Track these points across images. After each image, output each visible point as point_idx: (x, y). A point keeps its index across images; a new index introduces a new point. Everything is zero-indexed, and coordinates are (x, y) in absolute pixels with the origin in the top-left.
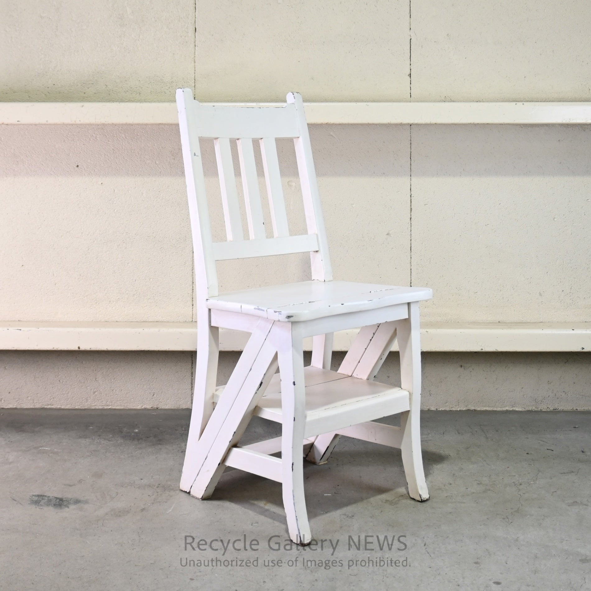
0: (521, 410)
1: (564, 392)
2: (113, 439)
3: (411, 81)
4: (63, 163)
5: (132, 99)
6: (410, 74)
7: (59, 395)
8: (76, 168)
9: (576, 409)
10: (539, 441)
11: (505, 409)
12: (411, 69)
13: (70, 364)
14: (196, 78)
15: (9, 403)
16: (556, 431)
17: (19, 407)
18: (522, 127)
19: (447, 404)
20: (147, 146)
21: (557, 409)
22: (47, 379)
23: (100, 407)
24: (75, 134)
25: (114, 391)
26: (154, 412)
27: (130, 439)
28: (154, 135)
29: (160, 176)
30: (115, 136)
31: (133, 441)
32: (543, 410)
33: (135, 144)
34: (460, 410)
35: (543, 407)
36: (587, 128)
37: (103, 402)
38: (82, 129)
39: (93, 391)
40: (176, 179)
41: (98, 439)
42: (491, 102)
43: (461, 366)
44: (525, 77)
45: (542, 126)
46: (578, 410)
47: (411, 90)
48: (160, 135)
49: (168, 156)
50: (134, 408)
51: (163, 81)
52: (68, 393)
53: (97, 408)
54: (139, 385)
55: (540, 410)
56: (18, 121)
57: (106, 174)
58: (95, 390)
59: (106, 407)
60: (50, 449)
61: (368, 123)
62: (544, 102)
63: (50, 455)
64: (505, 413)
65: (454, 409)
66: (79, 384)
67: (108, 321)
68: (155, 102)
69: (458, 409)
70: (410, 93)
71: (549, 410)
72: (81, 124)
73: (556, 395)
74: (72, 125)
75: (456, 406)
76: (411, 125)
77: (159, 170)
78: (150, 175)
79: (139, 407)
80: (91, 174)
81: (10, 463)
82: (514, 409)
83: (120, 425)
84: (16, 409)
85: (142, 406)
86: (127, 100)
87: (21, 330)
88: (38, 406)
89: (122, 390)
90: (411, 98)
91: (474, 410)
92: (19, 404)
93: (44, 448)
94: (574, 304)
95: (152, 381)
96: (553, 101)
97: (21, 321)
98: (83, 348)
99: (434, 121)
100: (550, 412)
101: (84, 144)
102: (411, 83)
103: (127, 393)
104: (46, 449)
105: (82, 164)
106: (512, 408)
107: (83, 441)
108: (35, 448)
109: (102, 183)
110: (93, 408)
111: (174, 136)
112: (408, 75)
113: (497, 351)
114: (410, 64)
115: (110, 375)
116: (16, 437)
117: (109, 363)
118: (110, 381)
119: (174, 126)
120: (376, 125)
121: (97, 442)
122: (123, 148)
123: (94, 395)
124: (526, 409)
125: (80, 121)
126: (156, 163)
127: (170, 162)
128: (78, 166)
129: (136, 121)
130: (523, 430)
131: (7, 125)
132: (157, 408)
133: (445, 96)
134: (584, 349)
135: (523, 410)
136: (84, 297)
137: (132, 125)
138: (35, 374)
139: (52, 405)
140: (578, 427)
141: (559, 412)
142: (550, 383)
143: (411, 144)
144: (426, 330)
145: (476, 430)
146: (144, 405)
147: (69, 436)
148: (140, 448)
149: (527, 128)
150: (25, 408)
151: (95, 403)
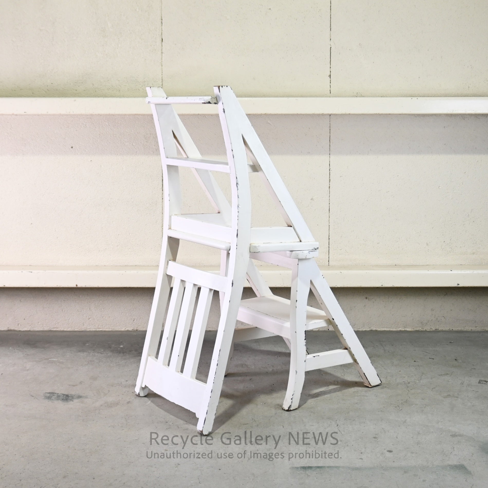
0: (411, 330)
1: (443, 317)
2: (104, 352)
3: (330, 80)
4: (61, 145)
5: (113, 95)
6: (330, 75)
7: (62, 321)
8: (71, 149)
9: (452, 329)
10: (424, 353)
11: (399, 329)
12: (330, 71)
13: (70, 298)
14: (163, 78)
15: (24, 327)
16: (437, 345)
17: (32, 330)
18: (416, 117)
19: (356, 326)
20: (126, 131)
21: (438, 329)
22: (53, 309)
23: (94, 330)
24: (69, 122)
25: (104, 317)
26: (134, 333)
27: (117, 353)
28: (131, 123)
29: (136, 154)
30: (101, 124)
31: (119, 353)
32: (427, 330)
33: (116, 130)
34: (365, 331)
35: (427, 328)
36: (466, 118)
37: (96, 326)
38: (75, 119)
39: (88, 318)
40: (149, 157)
41: (93, 352)
42: (392, 97)
43: (366, 298)
44: (419, 77)
45: (431, 116)
46: (454, 330)
47: (330, 87)
48: (136, 123)
49: (142, 140)
50: (119, 330)
51: (137, 81)
52: (69, 319)
53: (91, 330)
54: (123, 313)
55: (425, 330)
56: (25, 112)
57: (94, 153)
58: (90, 317)
59: (98, 330)
60: (57, 360)
61: (297, 114)
62: (434, 97)
63: (58, 364)
64: (399, 332)
65: (360, 330)
66: (77, 312)
67: (98, 266)
68: (131, 97)
69: (364, 330)
70: (330, 90)
71: (431, 330)
72: (74, 115)
73: (437, 319)
74: (67, 115)
75: (362, 327)
76: (330, 115)
77: (135, 151)
78: (128, 154)
79: (123, 329)
80: (82, 153)
81: (28, 370)
82: (406, 329)
83: (109, 343)
84: (30, 331)
85: (125, 329)
86: (109, 96)
87: (32, 272)
88: (46, 329)
89: (110, 317)
90: (330, 94)
91: (376, 330)
92: (32, 328)
93: (53, 359)
94: (452, 251)
95: (133, 310)
96: (440, 96)
97: (31, 265)
98: (79, 286)
99: (348, 112)
100: (433, 331)
101: (76, 130)
102: (331, 82)
103: (114, 319)
104: (54, 360)
105: (75, 146)
106: (404, 328)
107: (81, 354)
108: (45, 359)
109: (91, 161)
110: (88, 330)
111: (146, 124)
112: (328, 76)
113: (393, 286)
114: (330, 67)
115: (100, 306)
116: (31, 351)
117: (99, 297)
118: (101, 310)
119: (147, 116)
120: (303, 115)
121: (93, 355)
122: (107, 133)
123: (89, 321)
124: (415, 329)
125: (73, 112)
126: (133, 145)
127: (143, 144)
128: (72, 147)
129: (117, 112)
130: (412, 345)
131: (16, 116)
132: (137, 330)
133: (357, 93)
134: (459, 284)
135: (413, 330)
136: (80, 247)
137: (114, 115)
138: (44, 305)
139: (57, 328)
140: (453, 342)
141: (440, 331)
142: (433, 310)
143: (330, 130)
144: (340, 271)
145: (377, 344)
146: (127, 328)
147: (71, 350)
148: (125, 359)
149: (420, 117)
150: (36, 330)
151: (89, 326)
